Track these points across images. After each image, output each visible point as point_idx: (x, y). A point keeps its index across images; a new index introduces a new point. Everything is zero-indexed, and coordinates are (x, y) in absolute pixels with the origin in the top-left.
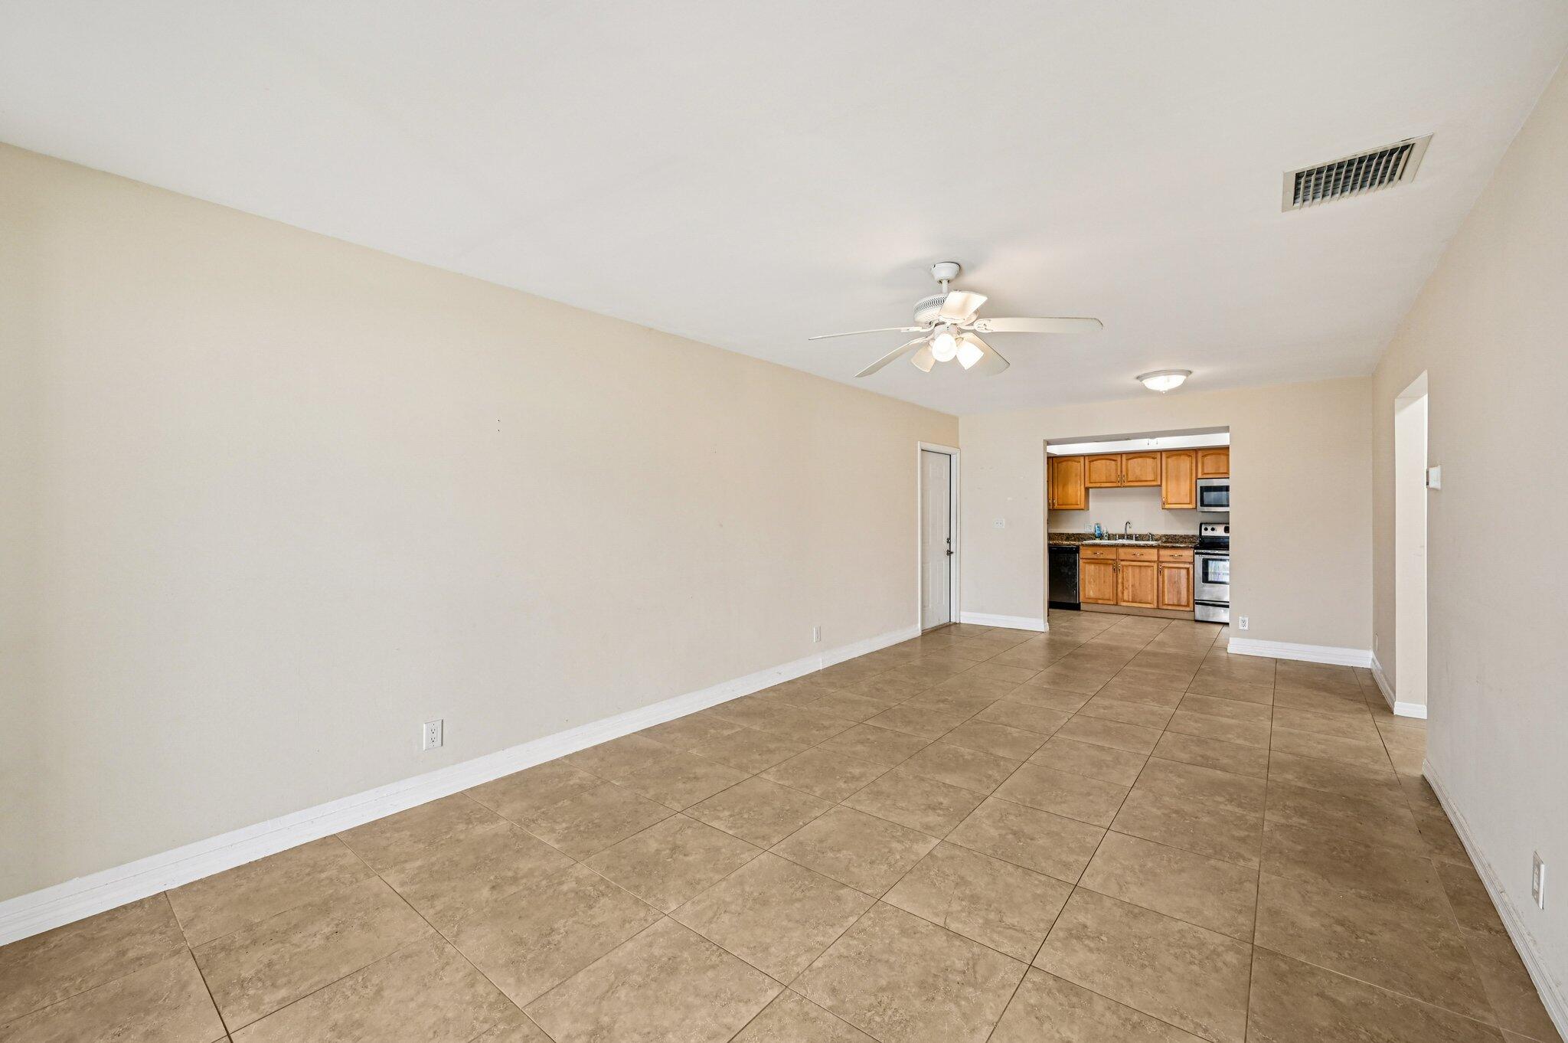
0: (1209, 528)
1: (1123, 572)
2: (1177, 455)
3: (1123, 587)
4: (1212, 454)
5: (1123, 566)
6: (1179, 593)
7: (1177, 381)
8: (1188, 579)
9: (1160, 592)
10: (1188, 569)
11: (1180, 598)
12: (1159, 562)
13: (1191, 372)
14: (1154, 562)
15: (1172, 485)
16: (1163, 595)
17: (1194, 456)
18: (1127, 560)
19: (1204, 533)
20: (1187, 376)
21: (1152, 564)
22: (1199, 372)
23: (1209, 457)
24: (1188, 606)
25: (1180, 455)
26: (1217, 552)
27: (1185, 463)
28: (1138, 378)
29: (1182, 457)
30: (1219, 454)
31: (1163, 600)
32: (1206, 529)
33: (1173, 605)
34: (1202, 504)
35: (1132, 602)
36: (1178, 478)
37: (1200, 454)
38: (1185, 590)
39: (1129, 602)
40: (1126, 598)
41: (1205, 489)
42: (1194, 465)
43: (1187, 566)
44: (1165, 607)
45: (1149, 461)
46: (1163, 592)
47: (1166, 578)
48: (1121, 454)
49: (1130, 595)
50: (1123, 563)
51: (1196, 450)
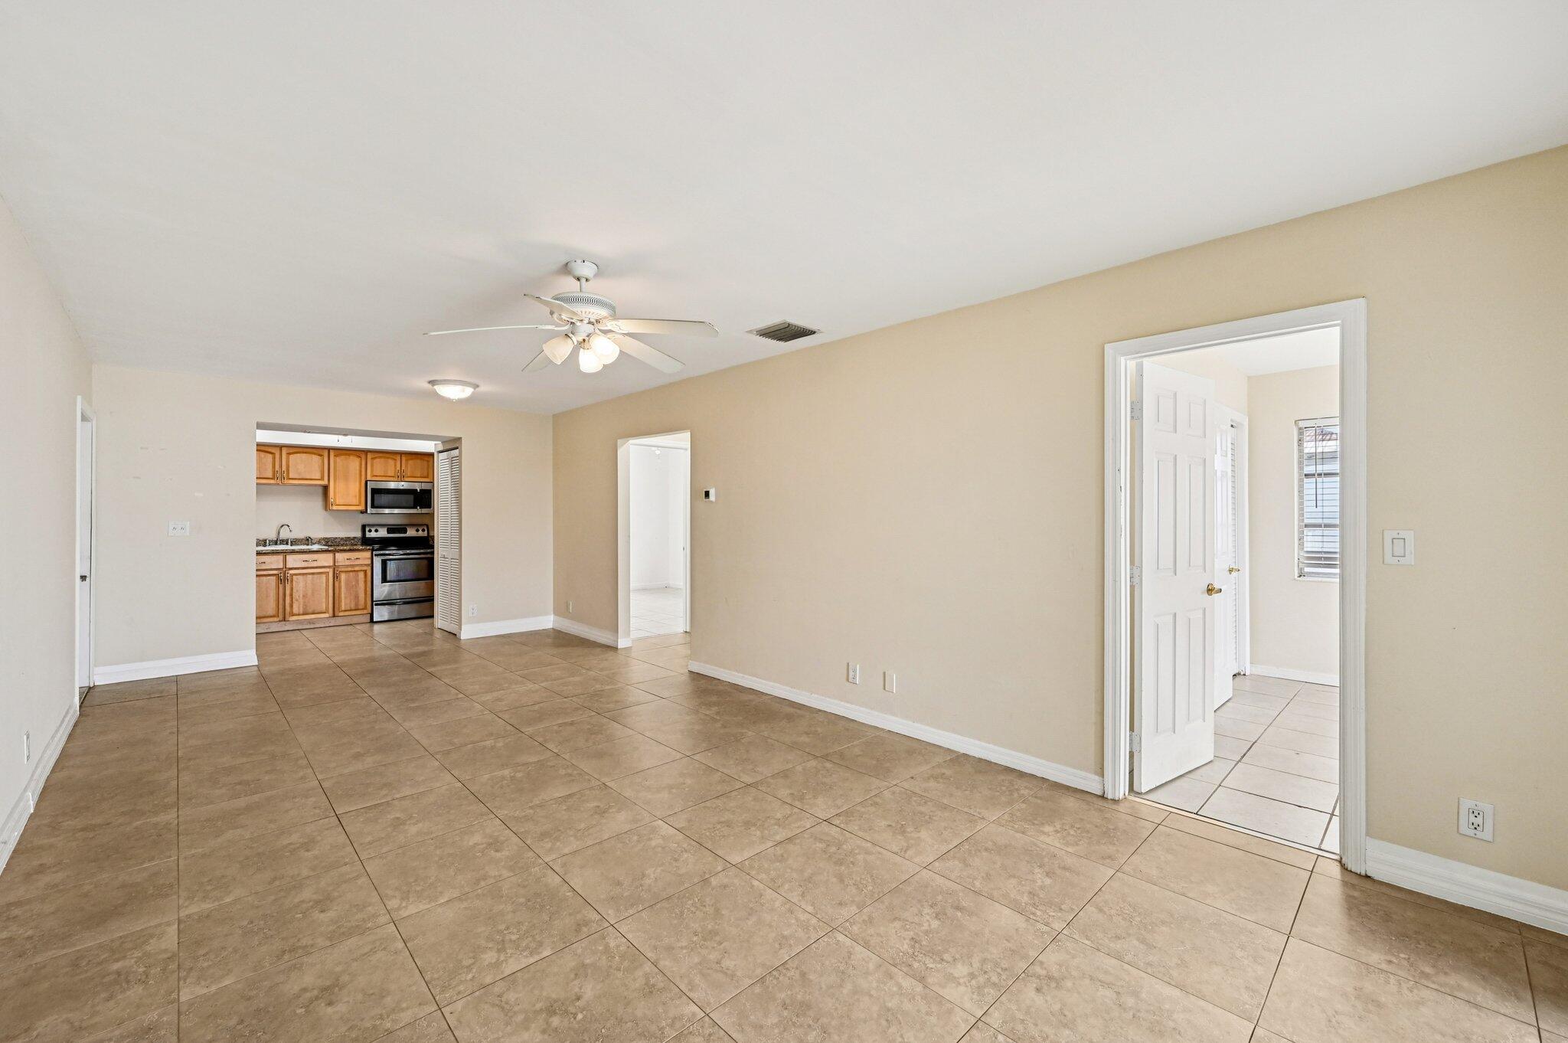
0: (373, 530)
1: (292, 581)
2: (346, 454)
3: (292, 598)
4: (380, 457)
5: (292, 575)
6: (357, 597)
7: (466, 392)
8: (365, 582)
9: (336, 598)
10: (365, 571)
11: (358, 601)
12: (334, 567)
13: (478, 386)
14: (329, 567)
15: (341, 485)
16: (340, 602)
17: (363, 456)
18: (296, 569)
19: (368, 535)
20: (475, 389)
21: (327, 570)
22: (484, 388)
23: (378, 460)
24: (365, 608)
25: (349, 455)
26: (387, 552)
27: (354, 463)
28: (430, 382)
29: (351, 457)
30: (388, 458)
31: (340, 606)
32: (370, 531)
33: (351, 610)
34: (373, 506)
35: (303, 614)
36: (346, 478)
37: (370, 456)
38: (363, 592)
39: (299, 615)
40: (295, 610)
41: (375, 491)
42: (363, 466)
43: (365, 568)
44: (341, 614)
45: (316, 458)
46: (340, 597)
47: (343, 584)
48: (281, 447)
49: (301, 606)
50: (291, 572)
51: (366, 452)
